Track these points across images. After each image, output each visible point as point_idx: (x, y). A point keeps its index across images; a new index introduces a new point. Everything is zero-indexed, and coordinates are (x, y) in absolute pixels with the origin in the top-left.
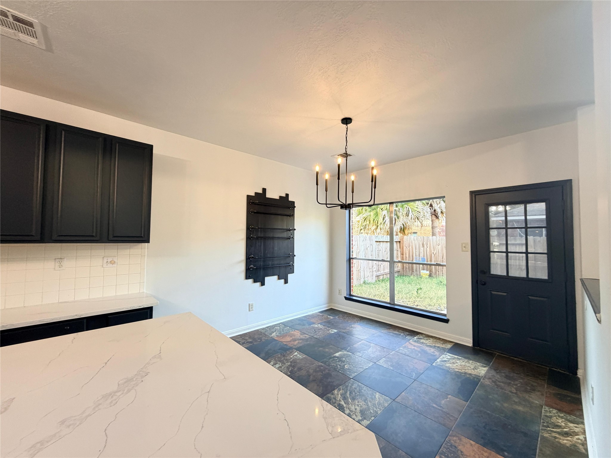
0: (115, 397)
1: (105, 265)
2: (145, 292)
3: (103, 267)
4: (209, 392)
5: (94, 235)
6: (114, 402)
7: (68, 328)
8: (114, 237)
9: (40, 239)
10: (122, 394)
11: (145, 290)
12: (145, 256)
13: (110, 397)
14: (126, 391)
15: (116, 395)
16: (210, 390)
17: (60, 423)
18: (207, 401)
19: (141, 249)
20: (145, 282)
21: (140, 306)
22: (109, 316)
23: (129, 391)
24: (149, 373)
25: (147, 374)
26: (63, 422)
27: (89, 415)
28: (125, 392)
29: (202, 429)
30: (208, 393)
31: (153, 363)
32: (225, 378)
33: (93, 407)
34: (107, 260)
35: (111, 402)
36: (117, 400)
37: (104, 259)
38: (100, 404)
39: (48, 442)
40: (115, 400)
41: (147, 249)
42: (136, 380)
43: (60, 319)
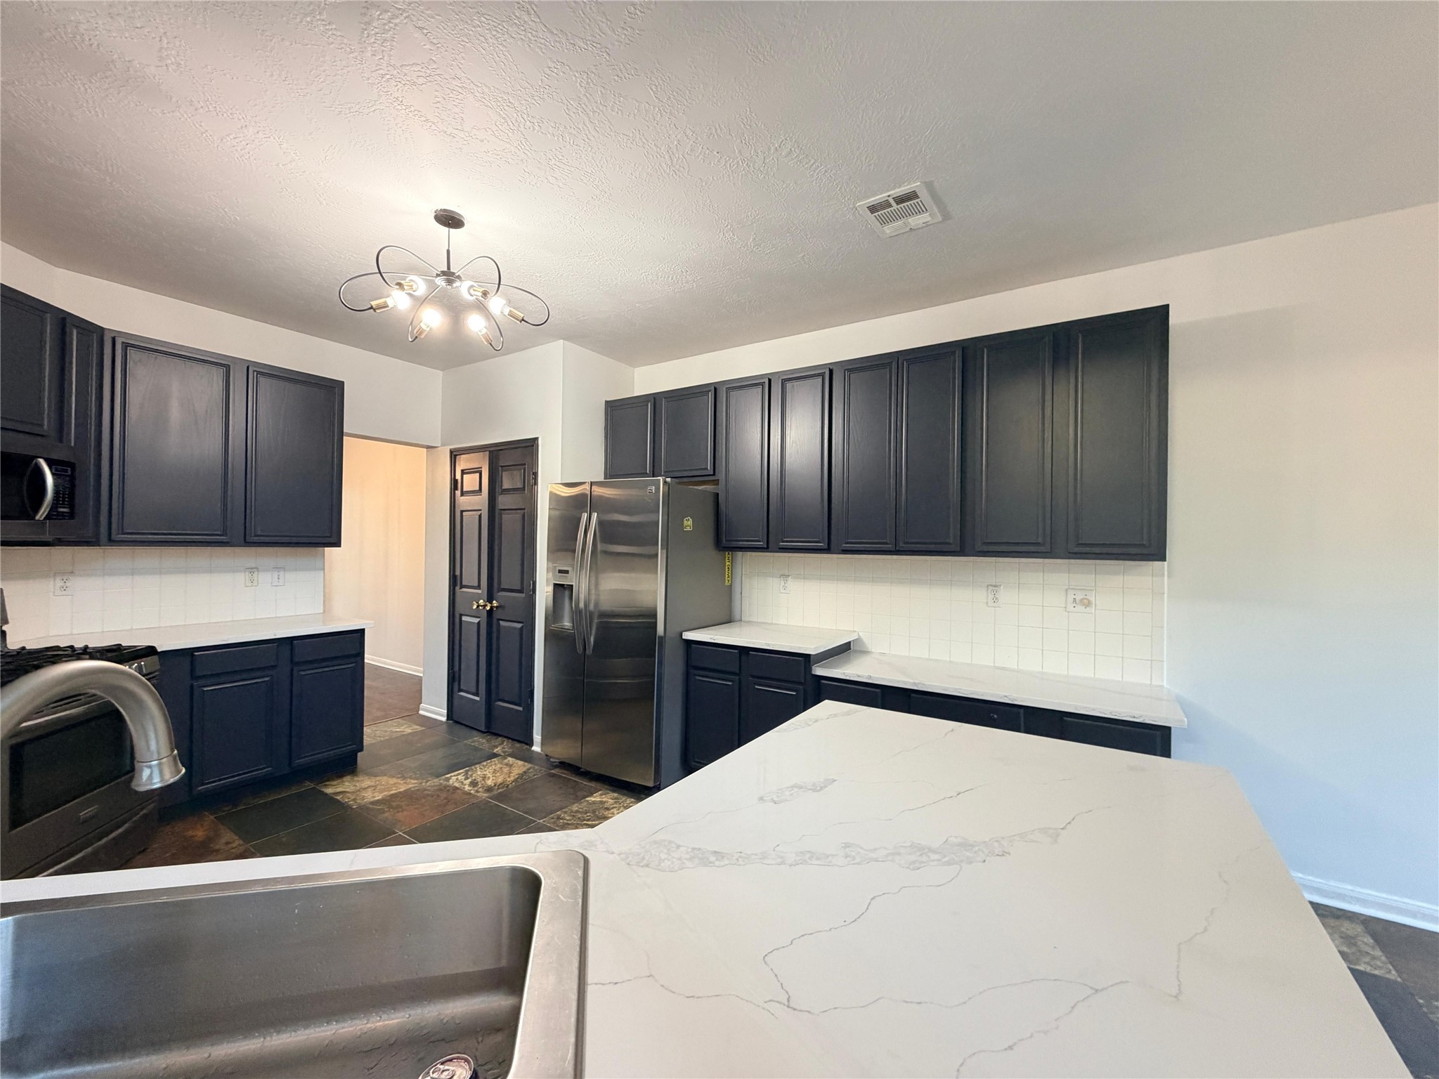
0: (924, 858)
1: (1070, 607)
2: (1165, 686)
3: (1066, 611)
4: (1097, 991)
5: (1040, 540)
6: (917, 865)
7: (995, 716)
8: (1079, 545)
9: (959, 550)
10: (938, 860)
11: (1165, 681)
12: (1164, 594)
13: (918, 854)
14: (946, 859)
15: (929, 857)
16: (1103, 989)
17: (843, 845)
18: (1073, 1008)
19: (1152, 576)
20: (1165, 660)
21: (1134, 717)
22: (1065, 718)
23: (949, 863)
24: (1007, 855)
25: (1003, 855)
26: (847, 845)
27: (876, 860)
28: (944, 860)
29: (1006, 1049)
30: (1094, 992)
31: (1032, 841)
32: (1176, 997)
33: (890, 851)
34: (1075, 597)
35: (914, 862)
36: (923, 865)
37: (1069, 593)
38: (899, 854)
39: (818, 859)
40: (923, 862)
41: (1169, 577)
42: (975, 852)
43: (982, 695)
